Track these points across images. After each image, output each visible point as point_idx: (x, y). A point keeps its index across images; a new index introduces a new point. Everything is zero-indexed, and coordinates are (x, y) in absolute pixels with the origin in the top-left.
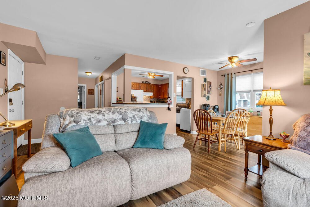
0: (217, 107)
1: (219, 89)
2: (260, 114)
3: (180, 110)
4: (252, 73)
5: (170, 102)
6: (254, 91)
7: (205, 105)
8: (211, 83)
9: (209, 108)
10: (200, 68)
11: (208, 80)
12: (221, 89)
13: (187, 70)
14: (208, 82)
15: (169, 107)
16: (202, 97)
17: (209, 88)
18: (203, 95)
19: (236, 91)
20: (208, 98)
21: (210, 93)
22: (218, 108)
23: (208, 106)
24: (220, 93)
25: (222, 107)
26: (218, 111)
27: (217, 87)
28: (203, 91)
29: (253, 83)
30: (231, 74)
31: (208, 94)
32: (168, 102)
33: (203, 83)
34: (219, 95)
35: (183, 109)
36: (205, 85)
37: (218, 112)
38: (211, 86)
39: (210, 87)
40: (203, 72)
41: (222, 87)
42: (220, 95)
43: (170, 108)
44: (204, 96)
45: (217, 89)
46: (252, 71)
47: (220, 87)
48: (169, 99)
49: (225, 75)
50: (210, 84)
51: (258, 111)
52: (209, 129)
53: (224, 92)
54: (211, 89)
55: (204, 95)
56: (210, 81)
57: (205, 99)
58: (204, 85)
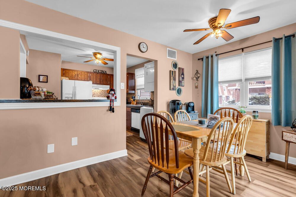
0: (192, 105)
1: (195, 78)
2: (258, 116)
3: (140, 110)
4: (243, 54)
5: (113, 98)
6: (247, 80)
7: (174, 102)
8: (183, 69)
9: (180, 106)
10: (166, 47)
11: (179, 66)
12: (197, 79)
13: (145, 46)
14: (179, 68)
15: (111, 107)
16: (170, 90)
17: (180, 77)
18: (172, 87)
19: (219, 81)
20: (179, 92)
21: (183, 84)
22: (193, 107)
23: (178, 104)
24: (197, 84)
25: (199, 105)
26: (193, 110)
27: (191, 76)
28: (172, 81)
29: (244, 68)
30: (212, 56)
31: (179, 86)
32: (111, 97)
33: (172, 69)
34: (194, 87)
35: (144, 107)
36: (175, 72)
37: (193, 112)
38: (183, 74)
39: (183, 76)
40: (171, 54)
41: (199, 75)
42: (196, 87)
43: (113, 108)
44: (173, 89)
45: (192, 79)
46: (243, 49)
47: (196, 76)
48: (113, 92)
49: (202, 59)
50: (182, 72)
51: (254, 112)
52: (172, 153)
53: (202, 82)
54: (183, 78)
55: (174, 86)
56: (182, 67)
57: (174, 92)
58: (172, 72)
